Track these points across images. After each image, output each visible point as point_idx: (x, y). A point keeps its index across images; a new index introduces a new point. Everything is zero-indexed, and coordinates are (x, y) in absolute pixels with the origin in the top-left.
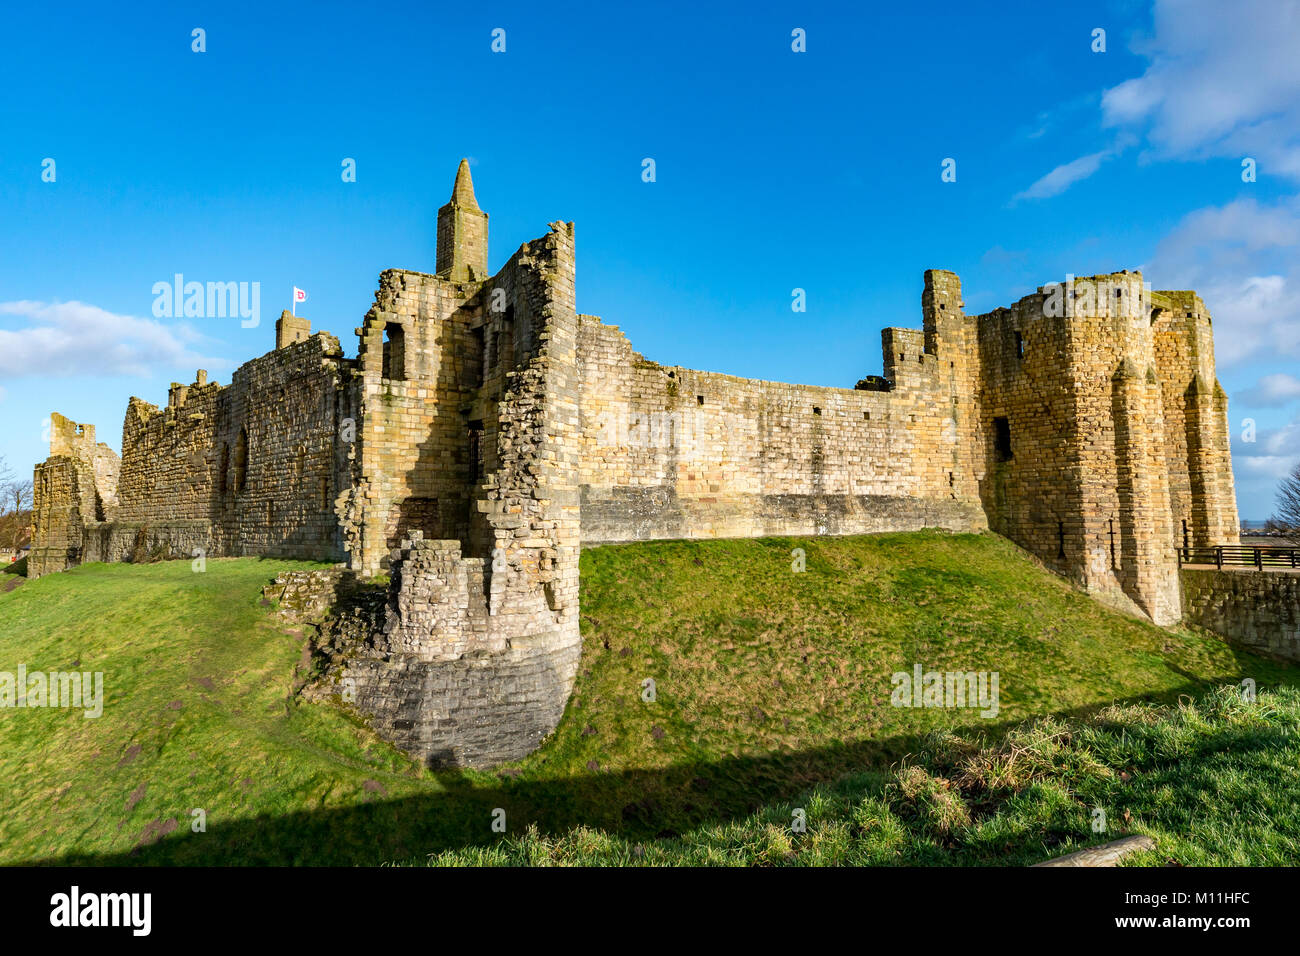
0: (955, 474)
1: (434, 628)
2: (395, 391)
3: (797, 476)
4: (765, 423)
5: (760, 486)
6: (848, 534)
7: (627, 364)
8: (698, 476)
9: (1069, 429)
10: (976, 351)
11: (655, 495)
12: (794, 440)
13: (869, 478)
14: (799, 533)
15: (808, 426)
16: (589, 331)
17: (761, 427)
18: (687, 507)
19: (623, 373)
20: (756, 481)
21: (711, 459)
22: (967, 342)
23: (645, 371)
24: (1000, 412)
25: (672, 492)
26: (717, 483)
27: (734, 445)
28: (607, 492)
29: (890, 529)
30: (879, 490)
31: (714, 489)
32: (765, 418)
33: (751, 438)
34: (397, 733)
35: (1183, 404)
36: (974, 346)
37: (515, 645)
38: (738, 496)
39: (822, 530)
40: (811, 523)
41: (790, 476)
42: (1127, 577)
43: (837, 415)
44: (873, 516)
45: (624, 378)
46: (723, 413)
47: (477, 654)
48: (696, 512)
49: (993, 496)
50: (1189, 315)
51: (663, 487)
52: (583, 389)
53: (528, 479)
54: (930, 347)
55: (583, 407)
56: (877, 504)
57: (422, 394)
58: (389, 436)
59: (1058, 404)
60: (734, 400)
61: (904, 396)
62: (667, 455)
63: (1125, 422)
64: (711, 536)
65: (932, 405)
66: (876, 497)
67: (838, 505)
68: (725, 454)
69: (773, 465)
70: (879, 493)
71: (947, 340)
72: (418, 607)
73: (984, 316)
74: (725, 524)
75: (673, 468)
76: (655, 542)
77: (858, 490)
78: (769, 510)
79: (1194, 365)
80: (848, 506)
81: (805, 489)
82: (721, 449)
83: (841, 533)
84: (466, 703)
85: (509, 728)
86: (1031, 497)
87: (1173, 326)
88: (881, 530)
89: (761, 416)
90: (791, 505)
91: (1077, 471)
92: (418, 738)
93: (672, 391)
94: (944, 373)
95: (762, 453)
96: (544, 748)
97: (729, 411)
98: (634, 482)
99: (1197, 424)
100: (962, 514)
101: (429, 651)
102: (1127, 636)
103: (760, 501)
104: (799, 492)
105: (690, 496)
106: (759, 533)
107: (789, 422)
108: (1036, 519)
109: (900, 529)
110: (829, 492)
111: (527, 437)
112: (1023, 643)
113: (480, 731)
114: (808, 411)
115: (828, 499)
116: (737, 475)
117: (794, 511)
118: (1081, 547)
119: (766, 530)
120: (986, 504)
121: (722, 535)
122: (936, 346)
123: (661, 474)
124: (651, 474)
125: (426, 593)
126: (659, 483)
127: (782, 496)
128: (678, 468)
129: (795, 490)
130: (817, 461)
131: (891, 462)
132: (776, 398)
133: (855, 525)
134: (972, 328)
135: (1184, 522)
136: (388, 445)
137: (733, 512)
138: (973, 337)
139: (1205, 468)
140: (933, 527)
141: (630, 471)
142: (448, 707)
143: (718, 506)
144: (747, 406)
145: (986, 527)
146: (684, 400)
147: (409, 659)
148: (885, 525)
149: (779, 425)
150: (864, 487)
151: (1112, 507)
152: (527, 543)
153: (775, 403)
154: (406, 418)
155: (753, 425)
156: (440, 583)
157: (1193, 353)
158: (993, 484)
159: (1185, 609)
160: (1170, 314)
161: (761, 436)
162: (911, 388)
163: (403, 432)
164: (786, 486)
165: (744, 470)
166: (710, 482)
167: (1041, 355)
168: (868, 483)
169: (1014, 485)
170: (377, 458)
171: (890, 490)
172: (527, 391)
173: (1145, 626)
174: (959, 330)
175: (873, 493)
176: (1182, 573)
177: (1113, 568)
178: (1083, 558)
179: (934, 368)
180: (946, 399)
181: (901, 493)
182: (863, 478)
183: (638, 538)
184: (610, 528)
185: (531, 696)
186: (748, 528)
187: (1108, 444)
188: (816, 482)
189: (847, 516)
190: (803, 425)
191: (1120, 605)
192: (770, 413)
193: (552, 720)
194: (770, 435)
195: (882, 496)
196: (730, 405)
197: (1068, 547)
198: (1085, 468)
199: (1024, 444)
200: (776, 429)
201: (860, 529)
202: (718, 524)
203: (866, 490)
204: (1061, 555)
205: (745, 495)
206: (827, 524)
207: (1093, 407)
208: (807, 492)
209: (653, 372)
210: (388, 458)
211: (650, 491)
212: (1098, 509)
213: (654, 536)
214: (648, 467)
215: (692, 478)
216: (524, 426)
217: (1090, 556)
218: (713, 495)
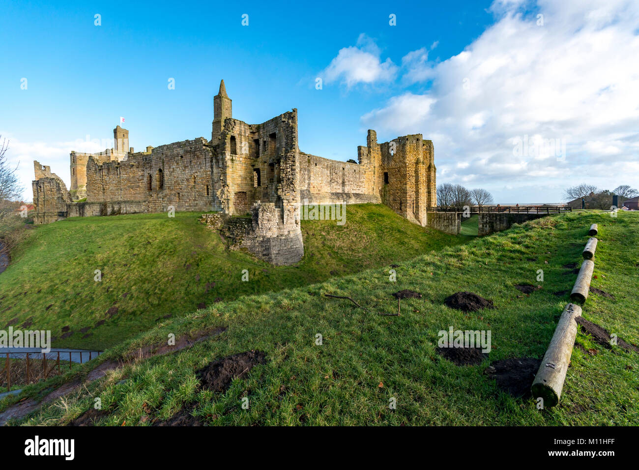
0: (374, 188)
1: (270, 228)
2: (234, 158)
3: (339, 187)
5: (330, 190)
6: (351, 204)
8: (315, 187)
9: (404, 176)
10: (380, 154)
11: (305, 192)
12: (338, 177)
14: (340, 204)
15: (341, 173)
17: (330, 173)
18: (313, 196)
20: (329, 188)
21: (318, 182)
23: (302, 155)
24: (386, 171)
25: (309, 191)
27: (324, 178)
29: (360, 203)
30: (357, 192)
31: (319, 190)
32: (331, 171)
33: (328, 176)
34: (264, 257)
35: (427, 170)
36: (380, 153)
37: (291, 232)
40: (343, 201)
41: (337, 187)
42: (416, 215)
43: (348, 170)
44: (356, 199)
46: (321, 169)
47: (282, 235)
48: (315, 197)
49: (383, 194)
50: (430, 147)
51: (307, 190)
53: (292, 186)
54: (369, 152)
56: (357, 195)
57: (241, 159)
58: (233, 172)
59: (402, 169)
60: (324, 165)
61: (363, 166)
62: (308, 180)
63: (418, 174)
65: (369, 168)
67: (348, 196)
68: (322, 180)
69: (333, 184)
70: (357, 193)
71: (373, 150)
72: (264, 222)
73: (383, 144)
75: (309, 184)
78: (333, 197)
79: (430, 160)
80: (351, 196)
81: (340, 191)
83: (349, 203)
84: (281, 248)
85: (293, 255)
86: (393, 194)
87: (426, 150)
88: (358, 203)
90: (337, 195)
91: (406, 187)
92: (271, 258)
93: (309, 161)
94: (372, 159)
95: (330, 181)
96: (302, 260)
97: (323, 168)
99: (430, 176)
100: (376, 199)
101: (269, 235)
102: (418, 229)
103: (330, 194)
105: (314, 192)
107: (337, 172)
108: (394, 200)
109: (362, 202)
110: (346, 192)
111: (290, 173)
112: (399, 231)
113: (286, 256)
114: (341, 169)
115: (346, 194)
116: (325, 187)
117: (338, 197)
118: (406, 207)
119: (332, 203)
120: (381, 196)
121: (324, 204)
122: (371, 152)
123: (306, 186)
124: (304, 186)
125: (267, 218)
126: (306, 188)
127: (335, 193)
128: (311, 184)
129: (338, 191)
130: (343, 183)
131: (360, 184)
133: (352, 201)
134: (379, 147)
135: (427, 201)
136: (233, 175)
137: (323, 198)
138: (379, 150)
139: (431, 187)
140: (370, 202)
142: (277, 249)
143: (320, 195)
144: (327, 167)
145: (381, 202)
146: (312, 164)
147: (264, 237)
148: (359, 201)
149: (335, 172)
151: (414, 197)
152: (292, 204)
153: (334, 166)
154: (237, 167)
155: (328, 172)
156: (270, 215)
157: (430, 157)
158: (383, 190)
159: (428, 223)
161: (330, 176)
162: (365, 164)
163: (237, 171)
164: (336, 190)
165: (326, 185)
167: (398, 155)
168: (355, 190)
169: (389, 191)
170: (230, 179)
171: (359, 192)
172: (290, 160)
173: (421, 226)
174: (376, 148)
176: (427, 214)
177: (413, 213)
178: (406, 210)
179: (370, 158)
180: (373, 167)
181: (362, 193)
182: (354, 188)
183: (302, 204)
185: (297, 246)
186: (328, 202)
187: (413, 181)
188: (343, 189)
189: (351, 199)
191: (414, 222)
192: (333, 169)
193: (303, 252)
194: (332, 175)
197: (403, 207)
198: (408, 186)
199: (392, 180)
200: (334, 174)
201: (353, 203)
202: (320, 201)
203: (354, 192)
204: (401, 209)
205: (326, 192)
206: (346, 201)
207: (411, 171)
208: (341, 192)
209: (304, 156)
210: (233, 179)
212: (411, 197)
216: (288, 170)
217: (408, 210)
218: (319, 192)
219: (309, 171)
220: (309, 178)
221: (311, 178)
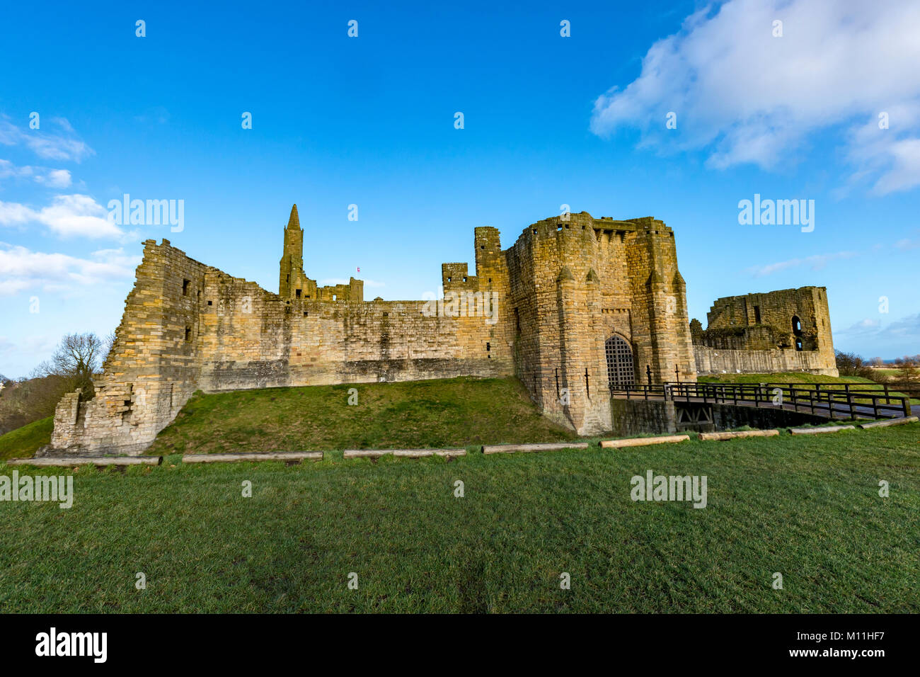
0: (491, 344)
1: (59, 434)
3: (371, 350)
4: (349, 323)
5: (344, 357)
6: (401, 381)
7: (260, 300)
8: (303, 353)
10: (507, 271)
11: (274, 364)
12: (369, 331)
13: (423, 349)
14: (365, 382)
15: (379, 323)
16: (237, 285)
17: (346, 326)
18: (293, 370)
19: (257, 305)
20: (342, 354)
21: (312, 344)
22: (502, 266)
23: (271, 303)
24: (516, 305)
25: (286, 363)
26: (315, 357)
27: (327, 336)
28: (245, 364)
29: (433, 377)
30: (431, 355)
31: (313, 360)
32: (348, 321)
33: (339, 332)
35: (645, 290)
36: (506, 268)
37: (93, 442)
38: (329, 362)
39: (383, 379)
40: (375, 376)
41: (365, 351)
43: (400, 315)
44: (421, 370)
45: (258, 307)
46: (320, 320)
47: (75, 446)
48: (298, 372)
50: (648, 232)
51: (280, 360)
52: (233, 314)
55: (233, 323)
56: (427, 363)
59: (531, 299)
60: (327, 313)
62: (284, 343)
64: (307, 385)
66: (428, 359)
67: (399, 365)
68: (321, 341)
69: (353, 345)
70: (430, 357)
71: (487, 266)
72: (56, 424)
73: (512, 246)
74: (316, 377)
75: (287, 350)
76: (269, 388)
77: (414, 356)
78: (347, 370)
79: (652, 264)
80: (404, 366)
81: (377, 357)
82: (319, 338)
83: (396, 380)
86: (526, 356)
87: (638, 241)
88: (426, 378)
89: (346, 320)
90: (363, 367)
93: (288, 311)
94: (484, 286)
95: (346, 340)
97: (324, 318)
98: (263, 359)
99: (652, 302)
100: (492, 367)
101: (56, 444)
103: (343, 365)
104: (372, 359)
105: (297, 364)
106: (339, 382)
107: (365, 321)
109: (441, 377)
110: (393, 358)
114: (379, 315)
115: (391, 362)
116: (329, 352)
117: (365, 369)
119: (343, 381)
121: (314, 384)
123: (280, 354)
124: (273, 354)
125: (59, 417)
126: (279, 358)
127: (359, 362)
128: (291, 350)
129: (368, 358)
130: (385, 342)
131: (441, 339)
132: (356, 309)
133: (407, 376)
134: (503, 257)
135: (648, 366)
137: (323, 371)
138: (505, 262)
139: (658, 331)
140: (466, 375)
141: (260, 353)
143: (315, 369)
144: (336, 316)
145: (511, 374)
146: (295, 315)
148: (430, 375)
149: (358, 323)
150: (419, 354)
153: (355, 312)
155: (341, 325)
157: (651, 257)
158: (516, 348)
160: (636, 233)
161: (346, 331)
164: (362, 356)
165: (334, 349)
166: (311, 356)
168: (422, 352)
169: (521, 349)
171: (440, 355)
174: (496, 259)
175: (426, 357)
176: (613, 401)
178: (541, 393)
179: (475, 283)
181: (447, 357)
182: (419, 349)
183: (258, 386)
184: (241, 382)
186: (332, 380)
187: (555, 323)
188: (384, 353)
189: (402, 371)
190: (375, 323)
192: (352, 318)
194: (352, 329)
195: (433, 359)
196: (325, 316)
197: (538, 386)
198: (542, 337)
199: (523, 324)
200: (356, 326)
201: (411, 378)
202: (310, 378)
203: (420, 356)
204: (535, 391)
205: (333, 362)
206: (387, 376)
207: (547, 299)
208: (378, 359)
209: (276, 303)
211: (271, 363)
212: (550, 362)
213: (268, 385)
214: (271, 351)
215: (299, 355)
217: (545, 391)
218: (313, 363)
219: (288, 328)
220: (288, 339)
221: (293, 339)
